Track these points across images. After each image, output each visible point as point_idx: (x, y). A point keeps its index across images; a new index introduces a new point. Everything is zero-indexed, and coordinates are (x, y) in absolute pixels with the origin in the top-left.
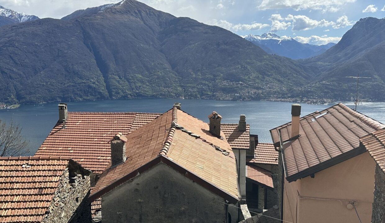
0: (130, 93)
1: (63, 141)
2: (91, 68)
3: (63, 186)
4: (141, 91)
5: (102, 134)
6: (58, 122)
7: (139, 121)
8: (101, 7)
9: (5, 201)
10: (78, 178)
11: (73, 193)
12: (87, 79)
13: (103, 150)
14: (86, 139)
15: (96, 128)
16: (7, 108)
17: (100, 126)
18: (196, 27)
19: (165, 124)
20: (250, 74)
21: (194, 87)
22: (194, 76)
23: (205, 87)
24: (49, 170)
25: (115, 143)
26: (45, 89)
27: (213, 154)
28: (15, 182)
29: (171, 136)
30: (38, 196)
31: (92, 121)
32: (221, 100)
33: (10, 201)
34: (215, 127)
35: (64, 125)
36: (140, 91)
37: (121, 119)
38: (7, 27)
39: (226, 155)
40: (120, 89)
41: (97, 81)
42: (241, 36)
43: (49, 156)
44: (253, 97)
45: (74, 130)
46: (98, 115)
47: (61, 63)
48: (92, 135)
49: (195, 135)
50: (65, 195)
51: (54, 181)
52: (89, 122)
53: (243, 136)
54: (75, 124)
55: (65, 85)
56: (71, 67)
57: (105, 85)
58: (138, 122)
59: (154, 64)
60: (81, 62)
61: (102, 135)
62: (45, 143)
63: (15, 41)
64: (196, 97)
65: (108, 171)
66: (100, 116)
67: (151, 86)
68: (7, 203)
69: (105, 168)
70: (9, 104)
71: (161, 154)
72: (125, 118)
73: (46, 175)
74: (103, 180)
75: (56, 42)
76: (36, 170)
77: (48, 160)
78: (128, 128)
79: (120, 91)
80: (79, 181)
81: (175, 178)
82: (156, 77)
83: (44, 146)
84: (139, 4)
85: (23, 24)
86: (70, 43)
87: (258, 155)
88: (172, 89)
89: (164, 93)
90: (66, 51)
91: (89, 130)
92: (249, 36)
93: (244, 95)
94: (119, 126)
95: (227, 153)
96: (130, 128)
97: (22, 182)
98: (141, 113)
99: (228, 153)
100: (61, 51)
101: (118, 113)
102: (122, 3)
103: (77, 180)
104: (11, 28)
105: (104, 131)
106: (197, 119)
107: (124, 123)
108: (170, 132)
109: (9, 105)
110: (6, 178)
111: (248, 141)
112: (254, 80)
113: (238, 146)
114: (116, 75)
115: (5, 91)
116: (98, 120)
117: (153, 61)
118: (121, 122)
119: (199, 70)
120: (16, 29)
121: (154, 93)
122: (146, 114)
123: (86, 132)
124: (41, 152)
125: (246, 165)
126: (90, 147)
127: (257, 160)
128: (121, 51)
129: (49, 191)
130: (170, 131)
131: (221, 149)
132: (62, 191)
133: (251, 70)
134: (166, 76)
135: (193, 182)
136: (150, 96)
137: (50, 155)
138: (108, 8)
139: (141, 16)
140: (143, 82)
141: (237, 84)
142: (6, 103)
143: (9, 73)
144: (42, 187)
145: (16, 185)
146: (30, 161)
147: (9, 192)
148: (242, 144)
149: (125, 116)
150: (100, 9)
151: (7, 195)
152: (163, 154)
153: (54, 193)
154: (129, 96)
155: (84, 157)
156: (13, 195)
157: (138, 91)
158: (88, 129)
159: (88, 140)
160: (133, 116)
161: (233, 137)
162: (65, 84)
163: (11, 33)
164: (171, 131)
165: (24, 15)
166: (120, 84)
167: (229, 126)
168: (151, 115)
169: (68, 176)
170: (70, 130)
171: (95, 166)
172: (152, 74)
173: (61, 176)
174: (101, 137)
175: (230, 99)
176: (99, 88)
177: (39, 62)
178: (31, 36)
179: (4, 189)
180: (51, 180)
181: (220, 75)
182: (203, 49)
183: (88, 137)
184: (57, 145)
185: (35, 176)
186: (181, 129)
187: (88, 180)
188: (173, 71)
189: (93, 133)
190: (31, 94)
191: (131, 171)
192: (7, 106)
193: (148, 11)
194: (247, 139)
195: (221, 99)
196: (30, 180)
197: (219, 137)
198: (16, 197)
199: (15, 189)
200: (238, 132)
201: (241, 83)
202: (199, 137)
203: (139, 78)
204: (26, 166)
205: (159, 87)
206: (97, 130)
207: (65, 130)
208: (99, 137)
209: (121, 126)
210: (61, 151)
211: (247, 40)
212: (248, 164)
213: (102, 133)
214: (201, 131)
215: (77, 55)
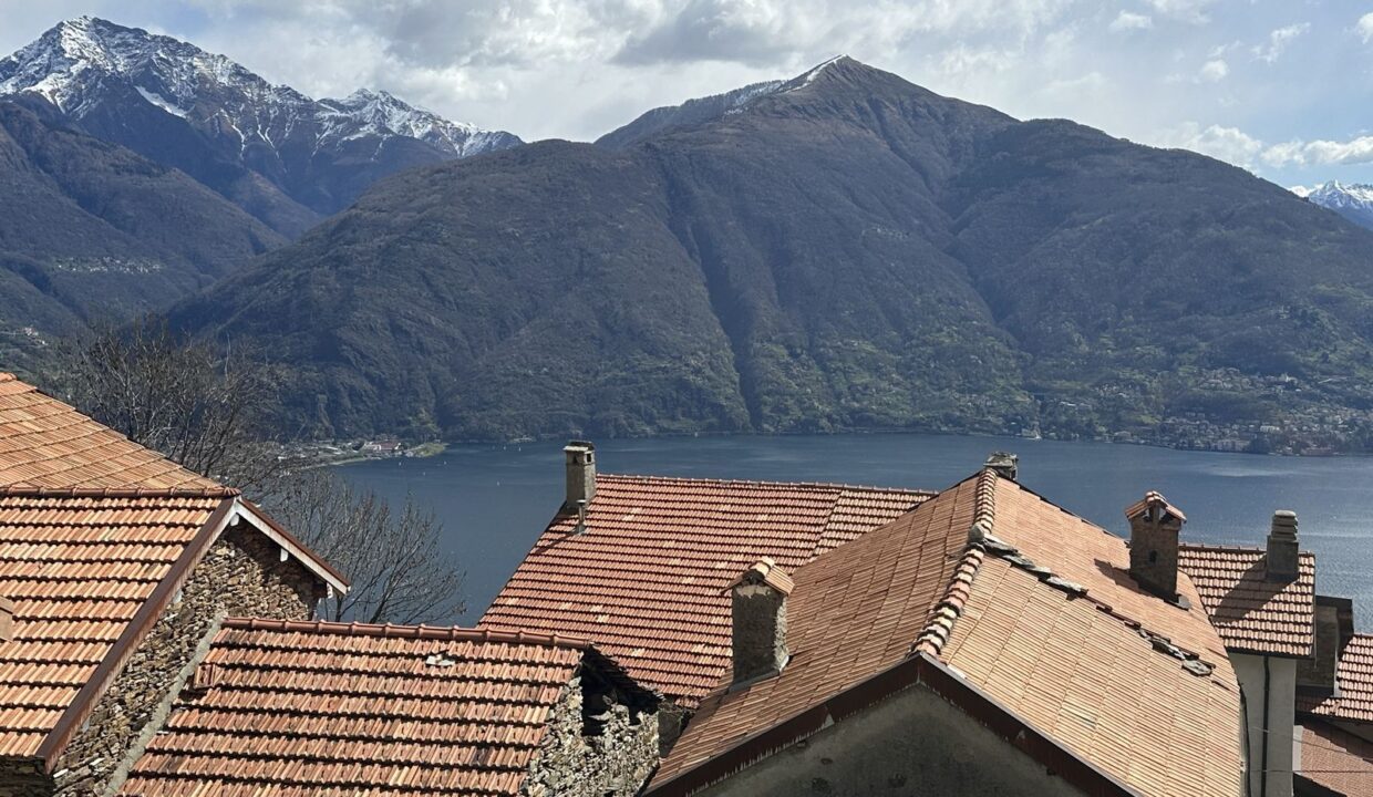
0: (828, 410)
1: (576, 580)
2: (692, 317)
3: (560, 743)
4: (871, 403)
5: (713, 560)
6: (562, 508)
7: (849, 518)
8: (736, 93)
9: (363, 781)
10: (614, 718)
11: (596, 773)
12: (674, 358)
13: (715, 620)
14: (653, 578)
15: (689, 538)
16: (404, 453)
17: (705, 531)
18: (1098, 158)
19: (943, 534)
20: (1328, 342)
21: (1083, 393)
22: (1085, 348)
23: (1131, 392)
24: (516, 682)
25: (746, 597)
26: (533, 391)
27: (1141, 666)
28: (399, 716)
29: (964, 582)
30: (470, 772)
31: (679, 510)
32: (1199, 449)
33: (377, 785)
34: (1153, 556)
35: (581, 522)
36: (865, 403)
37: (785, 506)
38: (418, 173)
39: (1197, 675)
40: (792, 396)
41: (710, 363)
42: (1289, 189)
43: (517, 630)
44: (1340, 440)
45: (614, 541)
46: (700, 491)
47: (588, 299)
48: (677, 562)
49: (1062, 583)
50: (565, 776)
51: (530, 724)
52: (670, 513)
53: (1285, 602)
54: (618, 517)
55: (599, 379)
56: (622, 312)
57: (737, 380)
58: (846, 523)
59: (922, 302)
60: (655, 296)
61: (710, 565)
62: (514, 584)
63: (441, 221)
64: (1088, 433)
65: (719, 700)
66: (708, 491)
67: (909, 386)
68: (367, 790)
69: (711, 689)
70: (410, 442)
71: (918, 651)
72: (797, 503)
73: (505, 699)
74: (700, 735)
75: (576, 225)
76: (472, 678)
77: (514, 642)
78: (809, 541)
79: (790, 402)
80: (617, 732)
81: (972, 753)
82: (930, 350)
83: (512, 592)
84: (877, 75)
85: (469, 161)
86: (621, 226)
87: (1350, 686)
88: (992, 398)
89: (958, 414)
90: (607, 257)
91: (666, 544)
92: (1325, 188)
93: (1300, 430)
94: (774, 534)
95: (1205, 668)
96: (817, 541)
97: (423, 716)
98: (860, 487)
99: (1209, 666)
100: (590, 255)
101: (774, 486)
102: (810, 78)
103: (609, 726)
104: (431, 175)
105: (718, 548)
106: (1078, 520)
107: (793, 523)
108: (959, 566)
109: (413, 445)
110: (372, 700)
111: (1307, 624)
112: (1347, 368)
113: (1259, 640)
114: (776, 343)
115: (400, 394)
116: (699, 506)
117: (921, 291)
118: (783, 518)
119: (1104, 327)
120: (446, 179)
121: (918, 413)
122: (879, 492)
123: (657, 552)
124: (500, 615)
125: (1296, 724)
126: (667, 606)
127: (1347, 704)
128: (799, 252)
129: (510, 758)
130: (963, 561)
131: (1177, 650)
132: (554, 762)
133: (1335, 326)
134: (968, 346)
135: (1049, 774)
136: (903, 422)
137: (523, 626)
138: (760, 98)
139: (880, 121)
140: (878, 369)
141: (1270, 385)
142: (401, 436)
143: (416, 333)
144: (489, 741)
145: (401, 726)
146: (453, 644)
147: (376, 753)
148: (1278, 632)
149: (797, 495)
150: (733, 102)
151: (370, 762)
152: (927, 650)
153: (528, 765)
154: (824, 422)
155: (644, 643)
156: (389, 763)
157: (856, 405)
158: (664, 540)
159: (661, 579)
160: (828, 497)
161: (1241, 604)
162: (597, 374)
163: (429, 196)
164: (967, 563)
165: (473, 132)
166: (792, 377)
167: (1224, 556)
168: (898, 497)
169: (581, 708)
170: (600, 540)
171: (681, 680)
172: (913, 338)
173: (552, 707)
174: (709, 574)
175: (1241, 444)
176: (715, 391)
177: (516, 294)
178: (492, 203)
179: (361, 738)
180: (520, 719)
181: (1196, 346)
182: (1125, 243)
183: (663, 570)
184: (555, 591)
185: (465, 700)
186: (1009, 557)
187: (651, 729)
188: (999, 330)
189: (681, 554)
190: (485, 407)
191: (802, 706)
192: (406, 448)
193: (907, 103)
194: (1302, 613)
195: (1199, 442)
196: (450, 711)
197: (1172, 598)
198: (397, 771)
199: (396, 740)
200: (1262, 581)
201: (1288, 379)
202: (1082, 594)
203: (864, 355)
204: (437, 662)
205: (940, 389)
206: (696, 547)
207: (585, 539)
208: (701, 573)
209: (782, 535)
210: (568, 616)
211: (1319, 203)
212: (1304, 718)
213: (712, 556)
214: (1095, 569)
215: (642, 269)
